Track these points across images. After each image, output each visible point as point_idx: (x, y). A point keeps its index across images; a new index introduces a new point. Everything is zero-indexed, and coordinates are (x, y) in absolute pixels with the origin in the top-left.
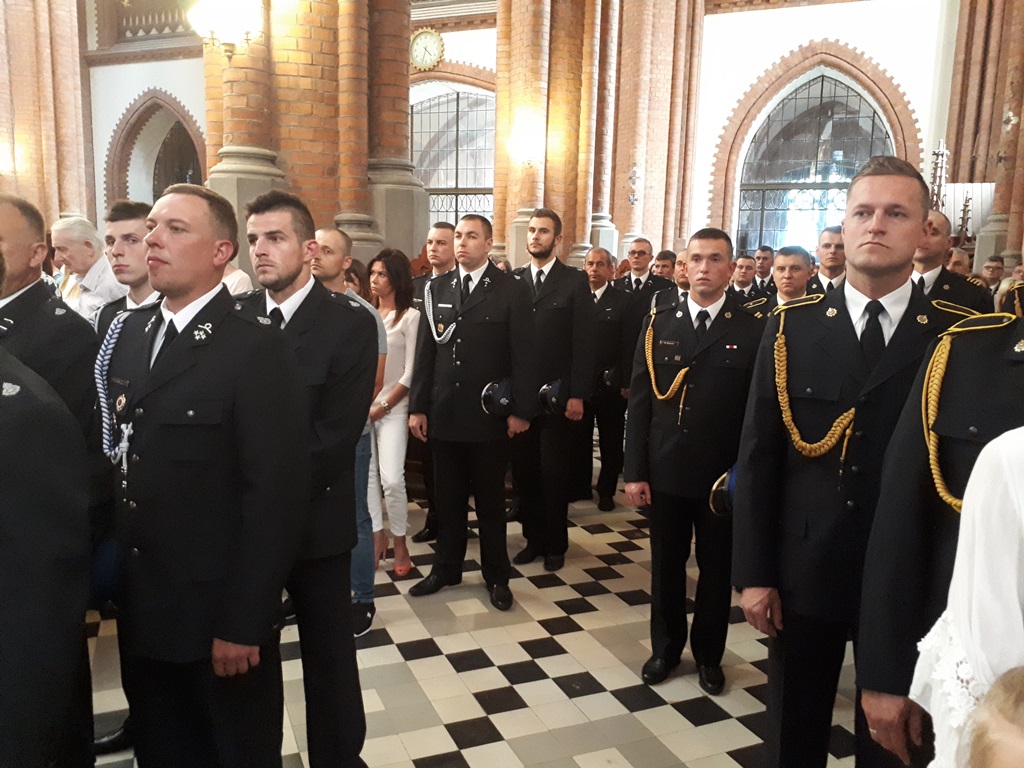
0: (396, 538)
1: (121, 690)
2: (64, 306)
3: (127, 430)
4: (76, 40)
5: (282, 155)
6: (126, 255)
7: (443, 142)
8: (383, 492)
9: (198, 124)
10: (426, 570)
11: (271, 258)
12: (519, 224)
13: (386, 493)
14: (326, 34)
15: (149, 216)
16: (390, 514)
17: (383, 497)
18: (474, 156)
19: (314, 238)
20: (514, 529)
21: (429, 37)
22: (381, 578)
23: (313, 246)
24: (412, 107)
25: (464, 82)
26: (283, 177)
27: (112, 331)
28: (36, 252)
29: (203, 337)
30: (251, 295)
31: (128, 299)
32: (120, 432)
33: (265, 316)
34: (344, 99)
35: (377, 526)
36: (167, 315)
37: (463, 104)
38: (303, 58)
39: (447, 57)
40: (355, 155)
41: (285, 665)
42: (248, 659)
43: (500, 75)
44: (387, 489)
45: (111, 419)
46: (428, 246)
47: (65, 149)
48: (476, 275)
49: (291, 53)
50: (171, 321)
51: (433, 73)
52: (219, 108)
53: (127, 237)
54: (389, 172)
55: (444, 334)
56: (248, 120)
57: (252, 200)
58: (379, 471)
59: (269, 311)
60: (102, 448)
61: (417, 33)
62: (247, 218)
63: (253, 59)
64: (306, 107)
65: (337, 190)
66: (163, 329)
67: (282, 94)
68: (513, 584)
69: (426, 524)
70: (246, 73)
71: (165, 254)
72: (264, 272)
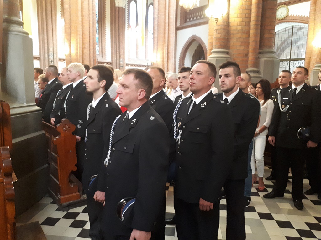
0: (259, 177)
1: (173, 207)
2: (167, 96)
3: (180, 132)
4: (174, 23)
5: (230, 51)
6: (183, 83)
7: (286, 43)
8: (256, 161)
9: (205, 44)
10: (270, 190)
11: (225, 82)
12: (315, 70)
13: (257, 162)
14: (247, 11)
15: (191, 70)
16: (258, 169)
17: (256, 163)
18: (298, 48)
19: (240, 75)
20: (306, 182)
21: (283, 8)
22: (253, 190)
23: (240, 78)
24: (275, 33)
25: (296, 22)
26: (230, 58)
27: (179, 104)
28: (162, 82)
29: (204, 106)
30: (219, 94)
31: (183, 95)
32: (179, 132)
33: (223, 100)
34: (252, 32)
35: (253, 172)
36: (194, 99)
37: (295, 30)
38: (239, 20)
39: (290, 14)
40: (254, 50)
41: (221, 211)
42: (210, 207)
43: (311, 17)
44: (257, 160)
45: (176, 129)
46: (279, 78)
47: (169, 54)
48: (299, 88)
49: (235, 19)
50: (195, 101)
51: (284, 20)
52: (212, 38)
53: (184, 77)
54: (266, 54)
55: (284, 109)
56: (221, 41)
57: (221, 65)
58: (255, 154)
59: (224, 99)
60: (174, 137)
61: (279, 7)
62: (219, 70)
63: (224, 22)
64: (239, 35)
65: (248, 61)
66: (192, 104)
67: (232, 32)
68: (304, 201)
69: (271, 174)
70: (221, 27)
71: (195, 81)
72: (223, 87)
